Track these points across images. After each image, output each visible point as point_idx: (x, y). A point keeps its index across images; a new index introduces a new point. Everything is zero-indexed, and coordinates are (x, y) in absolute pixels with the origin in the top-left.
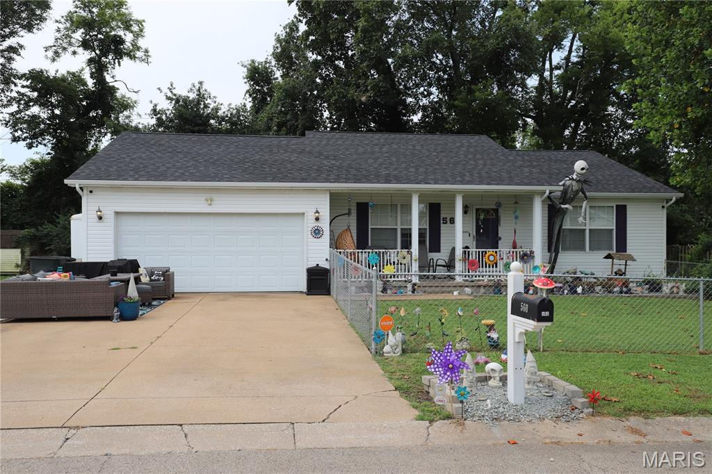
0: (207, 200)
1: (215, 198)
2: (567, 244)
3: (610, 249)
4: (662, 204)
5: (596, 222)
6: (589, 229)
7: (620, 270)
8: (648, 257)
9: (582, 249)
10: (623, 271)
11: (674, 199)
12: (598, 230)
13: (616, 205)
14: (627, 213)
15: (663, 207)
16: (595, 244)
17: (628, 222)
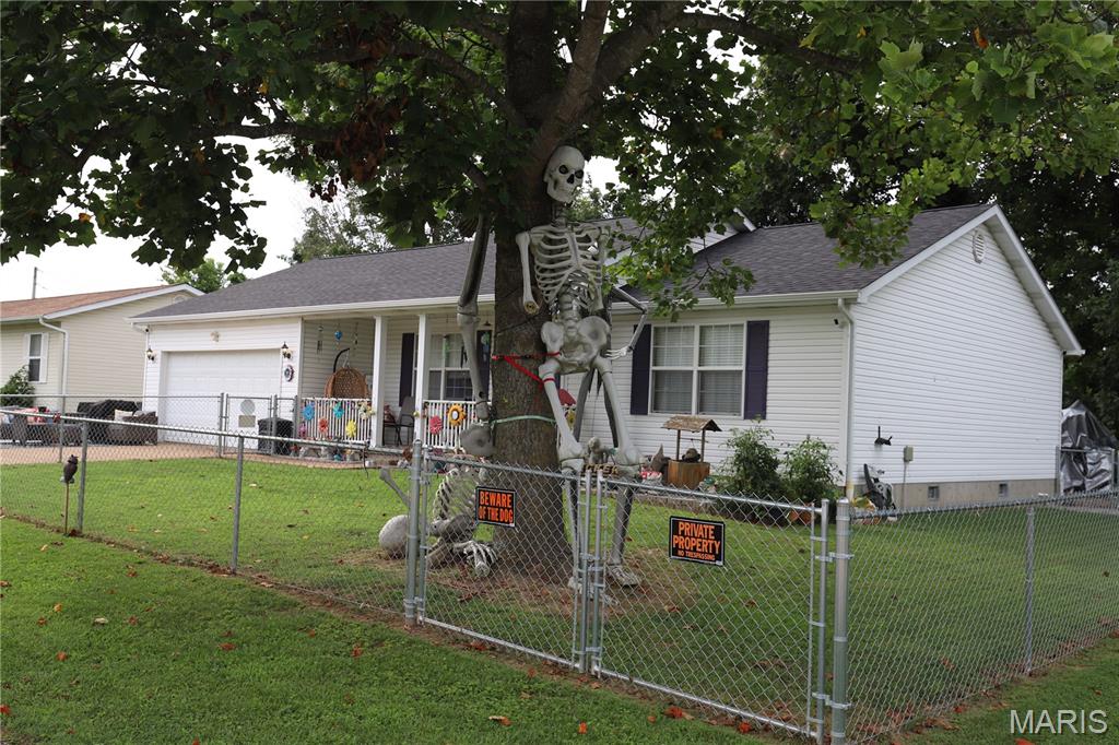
0: (212, 334)
1: (220, 333)
2: (664, 400)
3: (735, 411)
4: (836, 316)
5: (711, 357)
6: (699, 372)
7: (694, 450)
8: (807, 431)
9: (689, 410)
10: (699, 452)
11: (840, 301)
12: (717, 373)
13: (749, 322)
14: (771, 337)
15: (836, 322)
16: (710, 401)
17: (771, 357)
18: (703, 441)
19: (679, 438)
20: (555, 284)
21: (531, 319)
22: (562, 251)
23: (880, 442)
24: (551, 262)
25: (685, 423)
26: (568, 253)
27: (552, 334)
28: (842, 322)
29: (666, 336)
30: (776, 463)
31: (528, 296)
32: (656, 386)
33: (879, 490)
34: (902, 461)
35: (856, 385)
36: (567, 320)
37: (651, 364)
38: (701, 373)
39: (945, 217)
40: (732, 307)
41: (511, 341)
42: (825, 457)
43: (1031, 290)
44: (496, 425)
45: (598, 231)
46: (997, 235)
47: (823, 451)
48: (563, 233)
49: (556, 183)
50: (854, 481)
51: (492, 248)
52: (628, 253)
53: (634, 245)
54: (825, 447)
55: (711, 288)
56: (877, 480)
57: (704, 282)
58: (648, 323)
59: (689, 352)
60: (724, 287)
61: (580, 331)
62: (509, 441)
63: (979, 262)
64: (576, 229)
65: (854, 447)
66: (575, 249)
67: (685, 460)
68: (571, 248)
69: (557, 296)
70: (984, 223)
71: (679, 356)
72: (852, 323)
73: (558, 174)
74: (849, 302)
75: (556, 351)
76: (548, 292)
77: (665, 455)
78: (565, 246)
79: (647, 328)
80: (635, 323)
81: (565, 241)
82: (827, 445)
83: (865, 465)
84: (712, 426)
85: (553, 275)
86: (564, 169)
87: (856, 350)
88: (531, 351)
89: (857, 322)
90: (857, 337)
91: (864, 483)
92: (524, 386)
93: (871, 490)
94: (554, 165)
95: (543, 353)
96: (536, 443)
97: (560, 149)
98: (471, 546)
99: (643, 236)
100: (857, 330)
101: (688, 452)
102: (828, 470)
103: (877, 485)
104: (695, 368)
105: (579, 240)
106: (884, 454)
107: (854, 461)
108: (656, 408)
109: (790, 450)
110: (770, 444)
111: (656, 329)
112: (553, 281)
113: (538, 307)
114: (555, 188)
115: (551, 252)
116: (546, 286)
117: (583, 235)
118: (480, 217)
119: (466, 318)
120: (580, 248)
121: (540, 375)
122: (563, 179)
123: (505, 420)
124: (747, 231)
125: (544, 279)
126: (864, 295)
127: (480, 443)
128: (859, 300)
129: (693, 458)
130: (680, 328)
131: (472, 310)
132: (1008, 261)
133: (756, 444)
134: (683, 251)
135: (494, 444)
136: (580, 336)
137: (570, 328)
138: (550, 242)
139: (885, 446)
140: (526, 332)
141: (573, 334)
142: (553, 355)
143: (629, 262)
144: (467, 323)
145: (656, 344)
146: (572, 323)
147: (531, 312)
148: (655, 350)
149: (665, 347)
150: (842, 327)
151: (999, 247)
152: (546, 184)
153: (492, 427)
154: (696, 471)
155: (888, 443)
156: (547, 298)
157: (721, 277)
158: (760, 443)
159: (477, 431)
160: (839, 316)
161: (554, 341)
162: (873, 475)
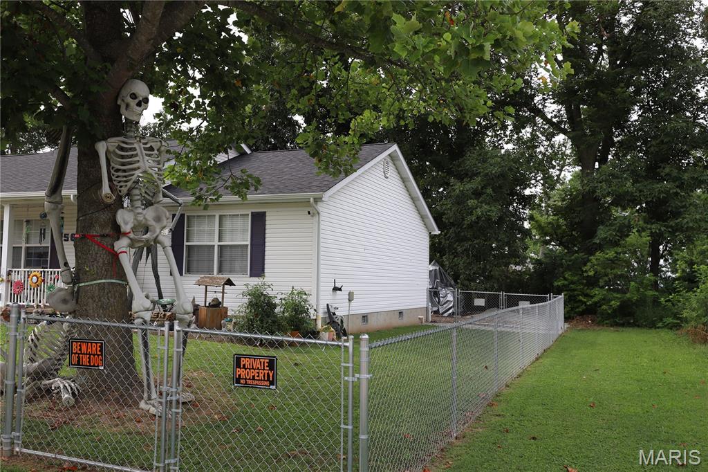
2: (194, 266)
3: (244, 272)
4: (309, 209)
5: (227, 235)
6: (219, 246)
7: (217, 299)
8: (293, 284)
9: (211, 271)
10: (220, 300)
11: (312, 200)
12: (231, 247)
13: (252, 213)
14: (267, 223)
15: (309, 213)
16: (226, 266)
17: (267, 236)
18: (223, 293)
19: (206, 291)
20: (126, 181)
21: (108, 206)
22: (132, 156)
23: (336, 289)
24: (123, 164)
25: (211, 281)
26: (137, 159)
27: (125, 219)
28: (313, 213)
29: (195, 221)
30: (275, 306)
31: (106, 189)
32: (189, 256)
33: (336, 320)
34: (347, 300)
35: (322, 253)
36: (137, 208)
37: (185, 241)
38: (220, 247)
39: (368, 150)
40: (245, 202)
41: (91, 223)
42: (306, 301)
43: (413, 196)
44: (79, 287)
45: (159, 143)
46: (396, 162)
47: (304, 297)
48: (133, 144)
49: (128, 106)
50: (321, 315)
51: (74, 152)
52: (172, 163)
53: (177, 157)
54: (305, 294)
55: (233, 188)
56: (334, 314)
57: (227, 184)
58: (183, 213)
59: (211, 233)
60: (241, 187)
61: (147, 217)
62: (90, 300)
63: (387, 178)
64: (143, 141)
65: (321, 293)
66: (143, 156)
67: (211, 306)
68: (139, 154)
69: (128, 190)
70: (389, 155)
71: (204, 235)
72: (318, 213)
73: (129, 100)
74: (317, 200)
75: (129, 231)
76: (121, 187)
77: (196, 303)
78: (135, 153)
79: (182, 216)
80: (174, 213)
81: (135, 149)
82: (307, 293)
83: (328, 305)
84: (229, 282)
85: (124, 174)
86: (134, 96)
87: (321, 231)
88: (108, 231)
89: (322, 213)
90: (322, 223)
91: (327, 316)
92: (103, 257)
93: (331, 319)
94: (125, 93)
95: (118, 232)
96: (112, 300)
97: (130, 81)
98: (58, 382)
99: (183, 152)
100: (322, 218)
101: (213, 300)
102: (308, 309)
103: (335, 316)
104: (216, 243)
105: (146, 149)
106: (338, 297)
107: (321, 302)
108: (188, 271)
109: (283, 296)
110: (271, 294)
111: (188, 216)
112: (125, 179)
113: (114, 198)
114: (126, 109)
115: (123, 157)
116: (120, 182)
117: (148, 146)
118: (64, 128)
119: (53, 206)
120: (146, 155)
121: (116, 249)
122: (133, 103)
123: (86, 284)
124: (246, 153)
125: (118, 177)
126: (326, 196)
127: (65, 301)
128: (323, 199)
129: (216, 304)
130: (205, 216)
131: (58, 199)
132: (401, 178)
133: (262, 294)
134: (211, 163)
135: (77, 302)
136: (146, 219)
137: (138, 214)
138: (122, 149)
139: (338, 292)
140: (104, 216)
141: (141, 218)
142: (125, 234)
143: (172, 170)
144: (54, 209)
145: (188, 227)
146: (140, 210)
147: (109, 201)
148: (188, 231)
149: (195, 228)
150: (312, 216)
151: (397, 169)
152: (119, 106)
153: (76, 289)
154: (218, 314)
155: (340, 290)
156: (120, 191)
157: (239, 181)
158: (265, 293)
159: (62, 293)
160: (310, 209)
161: (126, 223)
162: (332, 310)
